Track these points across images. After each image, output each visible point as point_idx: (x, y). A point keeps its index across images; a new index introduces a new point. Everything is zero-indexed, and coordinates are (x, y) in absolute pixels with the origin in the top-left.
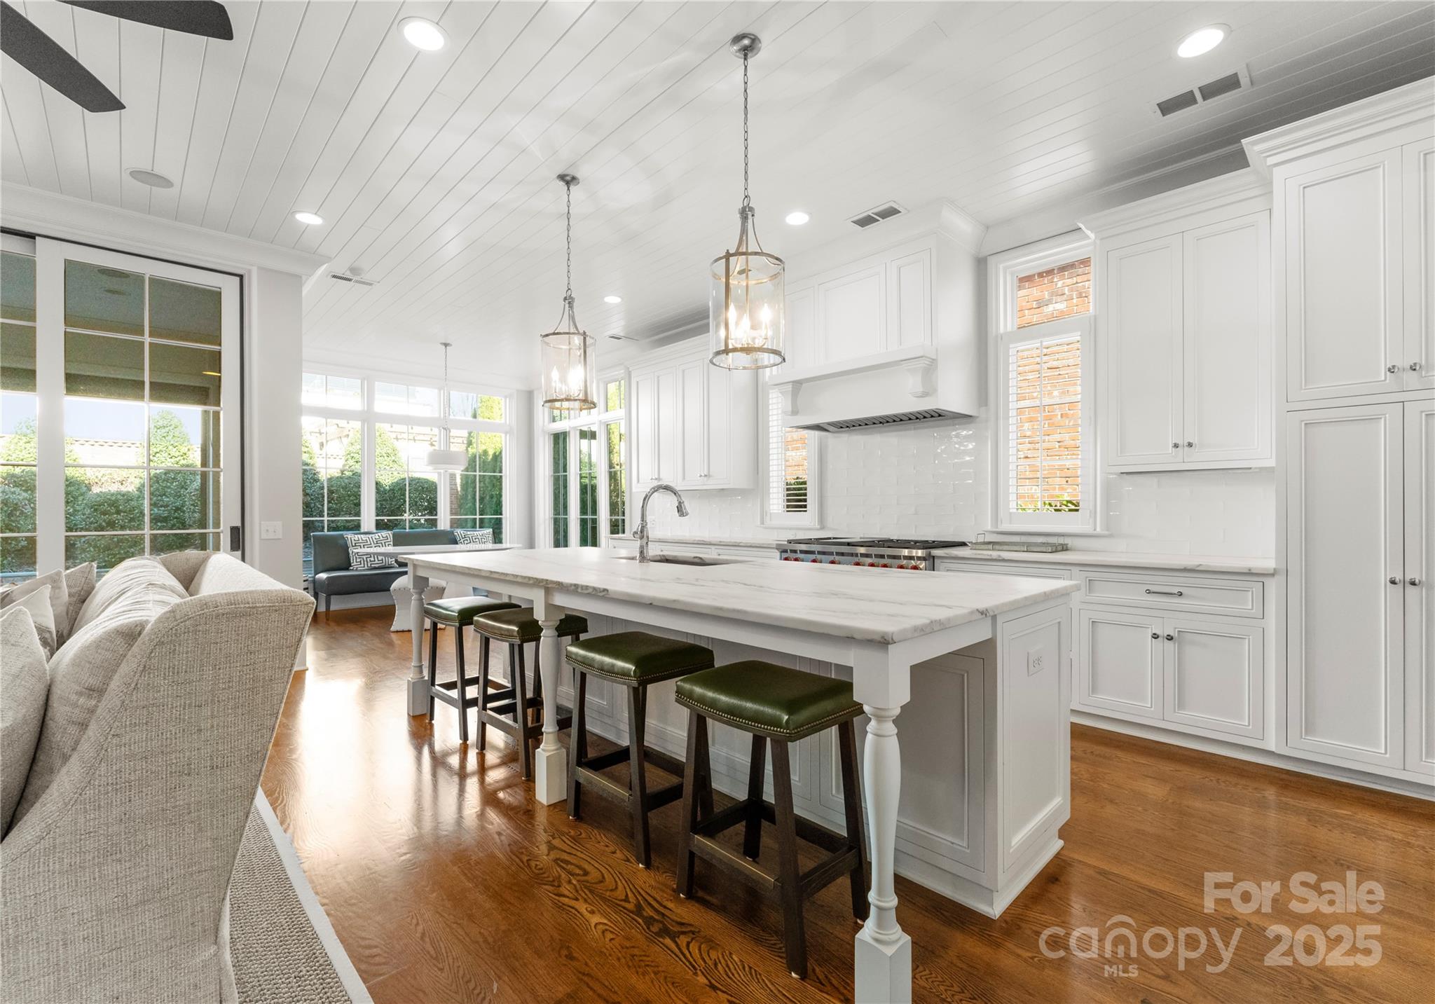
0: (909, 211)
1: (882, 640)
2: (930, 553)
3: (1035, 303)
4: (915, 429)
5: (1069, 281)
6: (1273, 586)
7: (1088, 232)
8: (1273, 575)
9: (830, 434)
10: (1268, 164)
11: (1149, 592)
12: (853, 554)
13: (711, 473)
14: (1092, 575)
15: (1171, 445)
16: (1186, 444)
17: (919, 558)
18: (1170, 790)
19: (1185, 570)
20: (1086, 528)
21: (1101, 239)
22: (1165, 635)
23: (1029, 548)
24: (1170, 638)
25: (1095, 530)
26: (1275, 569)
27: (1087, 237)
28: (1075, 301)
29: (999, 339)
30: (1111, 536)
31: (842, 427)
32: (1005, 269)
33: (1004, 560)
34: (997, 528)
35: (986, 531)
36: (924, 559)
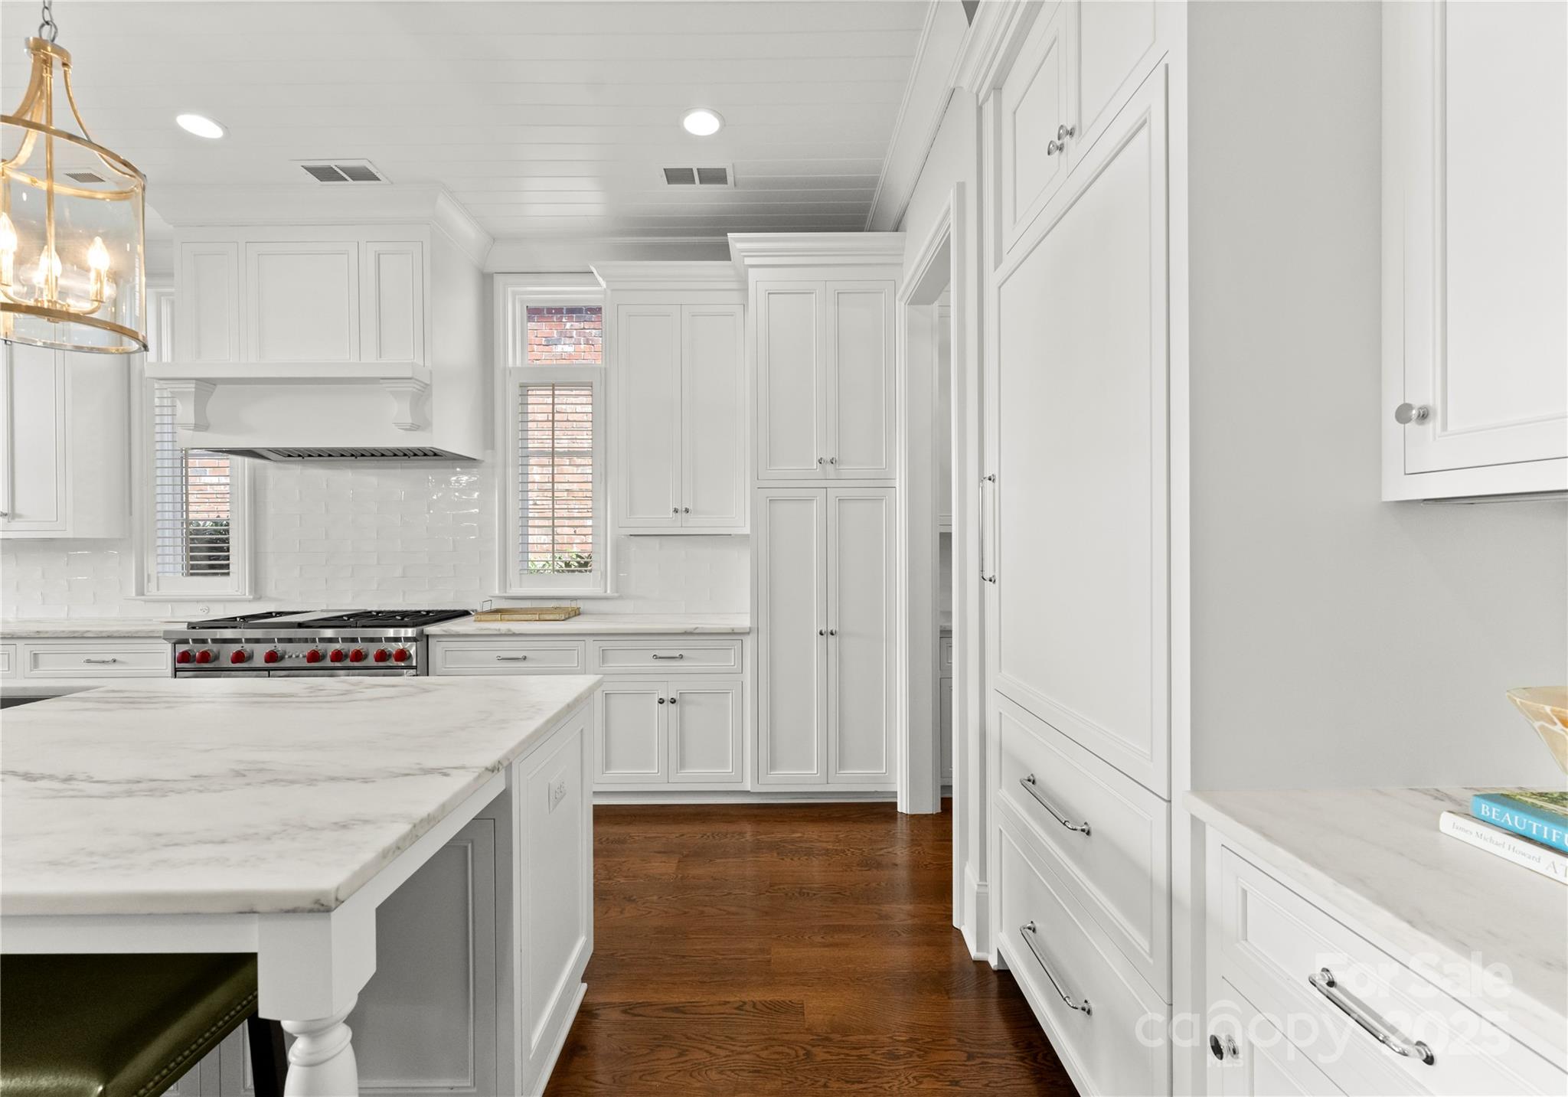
0: (392, 183)
1: (317, 906)
2: (423, 630)
3: (544, 339)
4: (401, 468)
5: (577, 325)
6: (749, 642)
7: (600, 279)
8: (748, 633)
9: (272, 463)
10: (746, 263)
11: (656, 657)
12: (307, 639)
13: (18, 512)
14: (606, 645)
15: (672, 510)
16: (684, 510)
17: (407, 639)
18: (679, 862)
19: (686, 633)
20: (598, 591)
21: (613, 290)
22: (670, 699)
23: (540, 615)
24: (673, 701)
25: (606, 592)
26: (750, 628)
27: (598, 284)
28: (582, 346)
29: (508, 372)
30: (620, 598)
31: (290, 456)
32: (514, 294)
33: (514, 635)
34: (506, 592)
35: (493, 597)
36: (414, 640)
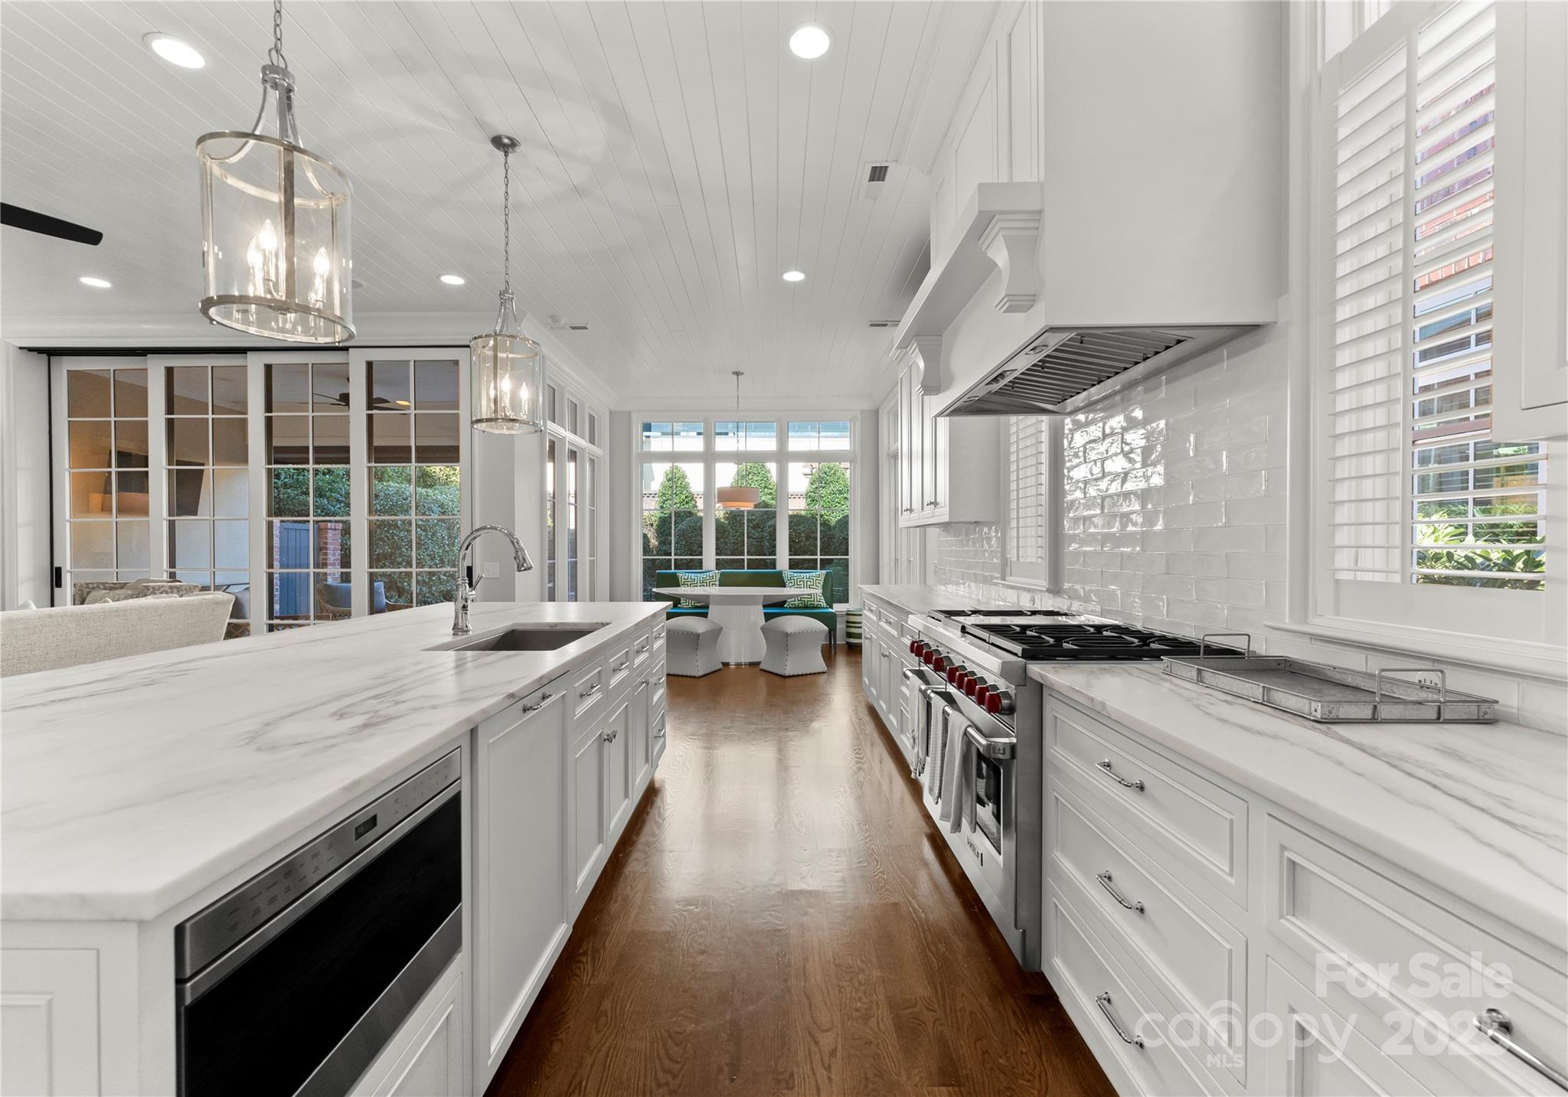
13: (938, 500)
